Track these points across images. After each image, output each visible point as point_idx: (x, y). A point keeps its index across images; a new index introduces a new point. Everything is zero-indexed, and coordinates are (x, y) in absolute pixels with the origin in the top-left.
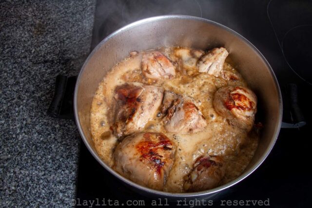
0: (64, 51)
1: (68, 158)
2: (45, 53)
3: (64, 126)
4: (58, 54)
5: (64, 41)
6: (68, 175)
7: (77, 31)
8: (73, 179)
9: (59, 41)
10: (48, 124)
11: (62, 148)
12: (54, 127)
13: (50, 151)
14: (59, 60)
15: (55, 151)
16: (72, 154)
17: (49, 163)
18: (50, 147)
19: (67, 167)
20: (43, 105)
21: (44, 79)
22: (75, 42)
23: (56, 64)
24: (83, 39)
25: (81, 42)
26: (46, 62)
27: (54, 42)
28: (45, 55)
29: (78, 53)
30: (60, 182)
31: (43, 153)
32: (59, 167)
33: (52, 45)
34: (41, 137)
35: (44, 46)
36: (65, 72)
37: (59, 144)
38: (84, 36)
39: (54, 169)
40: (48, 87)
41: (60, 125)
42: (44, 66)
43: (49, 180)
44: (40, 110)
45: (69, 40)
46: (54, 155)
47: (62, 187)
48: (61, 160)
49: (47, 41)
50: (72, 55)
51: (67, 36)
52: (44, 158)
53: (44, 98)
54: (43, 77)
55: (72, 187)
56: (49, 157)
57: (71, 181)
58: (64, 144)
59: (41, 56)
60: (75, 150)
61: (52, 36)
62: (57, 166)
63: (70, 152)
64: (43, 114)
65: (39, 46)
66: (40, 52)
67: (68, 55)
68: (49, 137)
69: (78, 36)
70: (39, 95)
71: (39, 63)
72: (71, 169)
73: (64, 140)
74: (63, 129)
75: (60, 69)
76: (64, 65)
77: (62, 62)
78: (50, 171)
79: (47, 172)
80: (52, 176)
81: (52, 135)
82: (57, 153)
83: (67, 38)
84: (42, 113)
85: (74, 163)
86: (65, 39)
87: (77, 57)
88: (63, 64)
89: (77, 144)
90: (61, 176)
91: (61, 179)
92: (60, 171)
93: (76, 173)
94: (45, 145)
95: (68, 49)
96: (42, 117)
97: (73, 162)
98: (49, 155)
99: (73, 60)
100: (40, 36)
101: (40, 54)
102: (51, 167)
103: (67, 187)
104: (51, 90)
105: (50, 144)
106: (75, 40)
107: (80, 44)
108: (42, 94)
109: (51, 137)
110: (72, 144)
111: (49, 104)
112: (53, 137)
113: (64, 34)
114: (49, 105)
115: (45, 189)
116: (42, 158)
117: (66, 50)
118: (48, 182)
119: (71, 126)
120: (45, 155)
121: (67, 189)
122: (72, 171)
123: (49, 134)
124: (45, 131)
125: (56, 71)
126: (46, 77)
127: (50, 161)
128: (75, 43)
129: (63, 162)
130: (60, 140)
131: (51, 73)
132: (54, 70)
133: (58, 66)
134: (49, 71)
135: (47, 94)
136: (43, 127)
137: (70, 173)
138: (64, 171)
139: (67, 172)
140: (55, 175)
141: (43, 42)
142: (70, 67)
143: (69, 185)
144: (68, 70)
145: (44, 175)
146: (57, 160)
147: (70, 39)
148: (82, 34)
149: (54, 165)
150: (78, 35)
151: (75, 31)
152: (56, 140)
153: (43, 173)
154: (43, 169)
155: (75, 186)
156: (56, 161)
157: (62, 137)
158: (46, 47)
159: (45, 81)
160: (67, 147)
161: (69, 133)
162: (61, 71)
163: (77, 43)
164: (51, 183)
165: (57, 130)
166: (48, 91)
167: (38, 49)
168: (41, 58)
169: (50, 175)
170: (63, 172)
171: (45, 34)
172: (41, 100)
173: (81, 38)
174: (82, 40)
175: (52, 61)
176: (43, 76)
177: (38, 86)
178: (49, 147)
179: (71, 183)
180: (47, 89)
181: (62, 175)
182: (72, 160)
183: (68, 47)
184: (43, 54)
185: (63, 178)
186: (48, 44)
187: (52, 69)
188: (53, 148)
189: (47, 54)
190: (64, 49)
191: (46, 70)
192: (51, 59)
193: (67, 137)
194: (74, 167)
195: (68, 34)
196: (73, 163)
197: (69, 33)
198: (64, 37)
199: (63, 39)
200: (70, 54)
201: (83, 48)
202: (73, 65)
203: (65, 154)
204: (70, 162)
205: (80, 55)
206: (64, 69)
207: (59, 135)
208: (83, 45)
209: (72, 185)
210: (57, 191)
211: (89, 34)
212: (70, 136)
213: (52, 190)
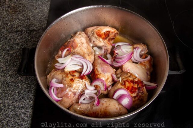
1: (28, 93)
2: (17, 26)
4: (26, 27)
5: (30, 18)
6: (28, 103)
7: (39, 12)
8: (31, 105)
9: (26, 18)
11: (25, 86)
13: (18, 87)
14: (26, 30)
15: (21, 88)
16: (32, 90)
17: (16, 95)
18: (18, 85)
19: (28, 98)
20: (15, 59)
21: (16, 42)
23: (24, 33)
24: (42, 17)
25: (41, 19)
26: (17, 31)
27: (23, 19)
28: (17, 27)
29: (39, 26)
30: (23, 107)
31: (13, 89)
32: (23, 98)
33: (22, 20)
34: (12, 79)
35: (17, 21)
36: (29, 38)
37: (24, 84)
38: (43, 16)
39: (19, 99)
40: (18, 47)
42: (16, 34)
43: (15, 106)
44: (12, 62)
45: (33, 18)
46: (20, 90)
47: (23, 111)
48: (24, 94)
49: (18, 18)
51: (32, 16)
52: (13, 92)
53: (15, 54)
54: (15, 41)
55: (30, 110)
56: (17, 91)
57: (29, 107)
58: (27, 84)
59: (14, 28)
60: (33, 88)
61: (22, 15)
62: (21, 97)
63: (30, 89)
65: (13, 21)
66: (13, 25)
67: (32, 28)
68: (17, 79)
69: (39, 16)
70: (12, 52)
71: (13, 32)
72: (30, 99)
73: (27, 81)
76: (29, 34)
77: (28, 32)
78: (17, 101)
79: (14, 101)
80: (18, 103)
81: (19, 77)
82: (22, 89)
83: (32, 17)
84: (13, 64)
85: (32, 96)
86: (30, 17)
87: (38, 29)
88: (28, 33)
89: (35, 84)
90: (24, 104)
92: (23, 100)
93: (33, 101)
94: (14, 84)
95: (32, 24)
96: (13, 66)
97: (32, 95)
98: (17, 90)
99: (36, 31)
100: (14, 14)
101: (14, 27)
102: (17, 98)
103: (27, 110)
104: (20, 50)
105: (17, 83)
106: (37, 18)
107: (40, 21)
108: (14, 52)
109: (18, 79)
110: (32, 84)
112: (20, 79)
113: (30, 14)
115: (13, 112)
116: (12, 92)
117: (31, 24)
118: (15, 107)
120: (14, 90)
121: (27, 112)
122: (31, 100)
123: (17, 77)
124: (15, 75)
125: (24, 37)
126: (18, 41)
127: (17, 94)
128: (37, 20)
129: (26, 95)
130: (24, 81)
131: (21, 39)
132: (22, 37)
133: (25, 35)
134: (19, 37)
135: (17, 52)
136: (13, 72)
137: (30, 101)
138: (26, 100)
139: (28, 101)
140: (20, 103)
141: (16, 19)
142: (33, 35)
143: (28, 109)
144: (32, 37)
145: (13, 103)
146: (22, 93)
147: (34, 17)
149: (20, 96)
151: (37, 12)
152: (22, 81)
153: (12, 101)
154: (12, 99)
155: (32, 110)
156: (21, 94)
157: (25, 79)
158: (18, 22)
159: (17, 44)
160: (29, 85)
162: (27, 37)
163: (38, 20)
164: (17, 108)
166: (18, 50)
167: (12, 23)
168: (15, 29)
170: (25, 101)
171: (17, 13)
172: (13, 56)
173: (41, 17)
174: (42, 18)
175: (22, 31)
176: (15, 40)
177: (12, 46)
179: (30, 108)
180: (18, 49)
181: (24, 103)
182: (31, 94)
183: (32, 23)
184: (15, 26)
185: (25, 105)
186: (19, 20)
187: (21, 36)
188: (19, 86)
189: (18, 26)
191: (17, 36)
192: (21, 30)
194: (32, 98)
195: (32, 14)
196: (31, 96)
197: (33, 13)
198: (30, 16)
199: (29, 17)
200: (34, 27)
201: (42, 23)
202: (35, 34)
203: (27, 89)
204: (30, 95)
205: (40, 28)
206: (29, 36)
207: (24, 78)
208: (42, 21)
209: (30, 109)
210: (20, 113)
211: (46, 14)
212: (31, 79)
213: (17, 112)
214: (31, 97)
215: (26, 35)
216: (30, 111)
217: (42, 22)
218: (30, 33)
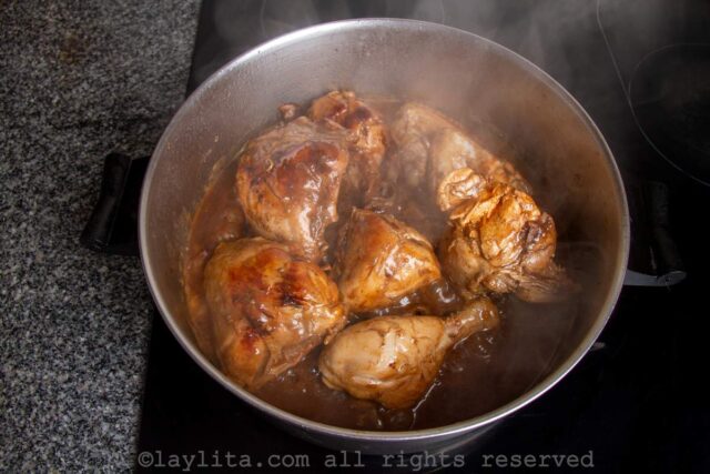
0: (126, 101)
1: (124, 344)
2: (82, 105)
3: (119, 270)
4: (113, 108)
5: (127, 77)
6: (124, 383)
7: (158, 56)
8: (135, 391)
9: (114, 78)
10: (83, 264)
11: (112, 319)
12: (95, 271)
13: (85, 325)
14: (114, 120)
15: (96, 326)
16: (135, 335)
17: (82, 353)
18: (86, 318)
19: (121, 363)
20: (74, 221)
21: (78, 163)
22: (151, 79)
23: (107, 128)
24: (169, 73)
25: (166, 80)
26: (83, 124)
27: (103, 80)
28: (83, 109)
29: (157, 105)
30: (104, 398)
31: (69, 330)
32: (104, 363)
33: (99, 86)
34: (65, 294)
35: (81, 90)
36: (125, 148)
37: (106, 311)
38: (173, 67)
39: (91, 367)
40: (87, 181)
41: (110, 268)
42: (79, 135)
43: (79, 392)
44: (66, 233)
45: (137, 75)
46: (94, 334)
47: (108, 409)
48: (108, 347)
49: (87, 79)
50: (143, 109)
51: (135, 68)
52: (70, 343)
53: (76, 205)
54: (77, 159)
55: (131, 408)
56: (82, 339)
57: (129, 395)
58: (117, 312)
59: (74, 111)
60: (141, 325)
61: (100, 67)
62: (98, 360)
63: (130, 330)
64: (72, 242)
65: (70, 90)
66: (70, 102)
67: (134, 110)
68: (84, 293)
69: (159, 68)
70: (65, 198)
71: (69, 127)
72: (130, 368)
73: (116, 301)
74: (117, 277)
75: (114, 142)
76: (125, 132)
77: (121, 124)
78: (83, 373)
79: (75, 375)
80: (88, 383)
81: (91, 289)
82: (100, 330)
83: (135, 72)
84: (70, 240)
85: (138, 355)
86: (129, 73)
87: (154, 113)
88: (122, 129)
89: (147, 311)
90: (108, 384)
91: (107, 390)
92: (105, 371)
93: (142, 376)
94: (74, 314)
95: (134, 96)
96: (69, 248)
97: (136, 351)
98: (82, 335)
99: (147, 120)
100: (72, 66)
101: (71, 108)
102: (86, 364)
103: (121, 408)
104: (92, 189)
105: (85, 311)
106: (151, 76)
107: (163, 84)
108: (71, 198)
109: (87, 295)
110: (136, 312)
111: (85, 219)
112: (92, 295)
113: (128, 63)
114: (85, 223)
115: (70, 413)
116: (65, 341)
117: (130, 98)
118: (78, 397)
119: (133, 270)
120: (72, 334)
121: (119, 413)
122: (132, 372)
123: (84, 288)
124: (75, 280)
125: (106, 144)
126: (83, 160)
127: (84, 349)
128: (152, 82)
129: (114, 352)
130: (107, 302)
131: (95, 150)
132: (101, 144)
133: (110, 135)
134: (89, 145)
135: (83, 197)
136: (70, 271)
137: (129, 376)
138: (114, 371)
139: (121, 373)
140: (94, 380)
141: (79, 81)
142: (138, 136)
143: (124, 405)
144: (133, 142)
145: (70, 380)
146: (100, 346)
147: (140, 73)
148: (167, 63)
149: (93, 358)
150: (160, 63)
151: (152, 56)
152: (99, 301)
153: (67, 376)
154: (67, 367)
155: (138, 407)
156: (96, 350)
157: (112, 294)
158: (86, 91)
159: (80, 168)
160: (124, 318)
161: (130, 287)
162: (118, 145)
163: (156, 82)
164: (84, 400)
165: (103, 279)
166: (85, 191)
167: (67, 96)
168: (74, 115)
169: (83, 382)
170: (111, 375)
171: (83, 61)
172: (68, 211)
173: (166, 72)
174: (168, 76)
175: (98, 124)
176: (76, 155)
177: (63, 178)
178: (82, 317)
179: (130, 400)
180: (85, 186)
181: (110, 381)
182: (134, 348)
183: (133, 92)
184: (77, 106)
185: (111, 388)
186: (91, 85)
187: (98, 142)
188: (92, 319)
189: (87, 107)
190: (126, 95)
191: (84, 142)
192: (95, 119)
193: (124, 295)
194: (138, 363)
195: (136, 62)
196: (135, 355)
197: (138, 59)
198: (126, 69)
199: (124, 73)
200: (140, 108)
201: (169, 93)
202: (145, 132)
203: (117, 332)
204: (130, 353)
205: (161, 109)
206: (124, 141)
207: (107, 291)
208: (170, 86)
209: (131, 405)
210: (96, 417)
211: (184, 61)
212: (130, 293)
213: (85, 416)
214: (133, 361)
215: (113, 137)
216: (131, 412)
217: (169, 89)
218: (127, 130)
